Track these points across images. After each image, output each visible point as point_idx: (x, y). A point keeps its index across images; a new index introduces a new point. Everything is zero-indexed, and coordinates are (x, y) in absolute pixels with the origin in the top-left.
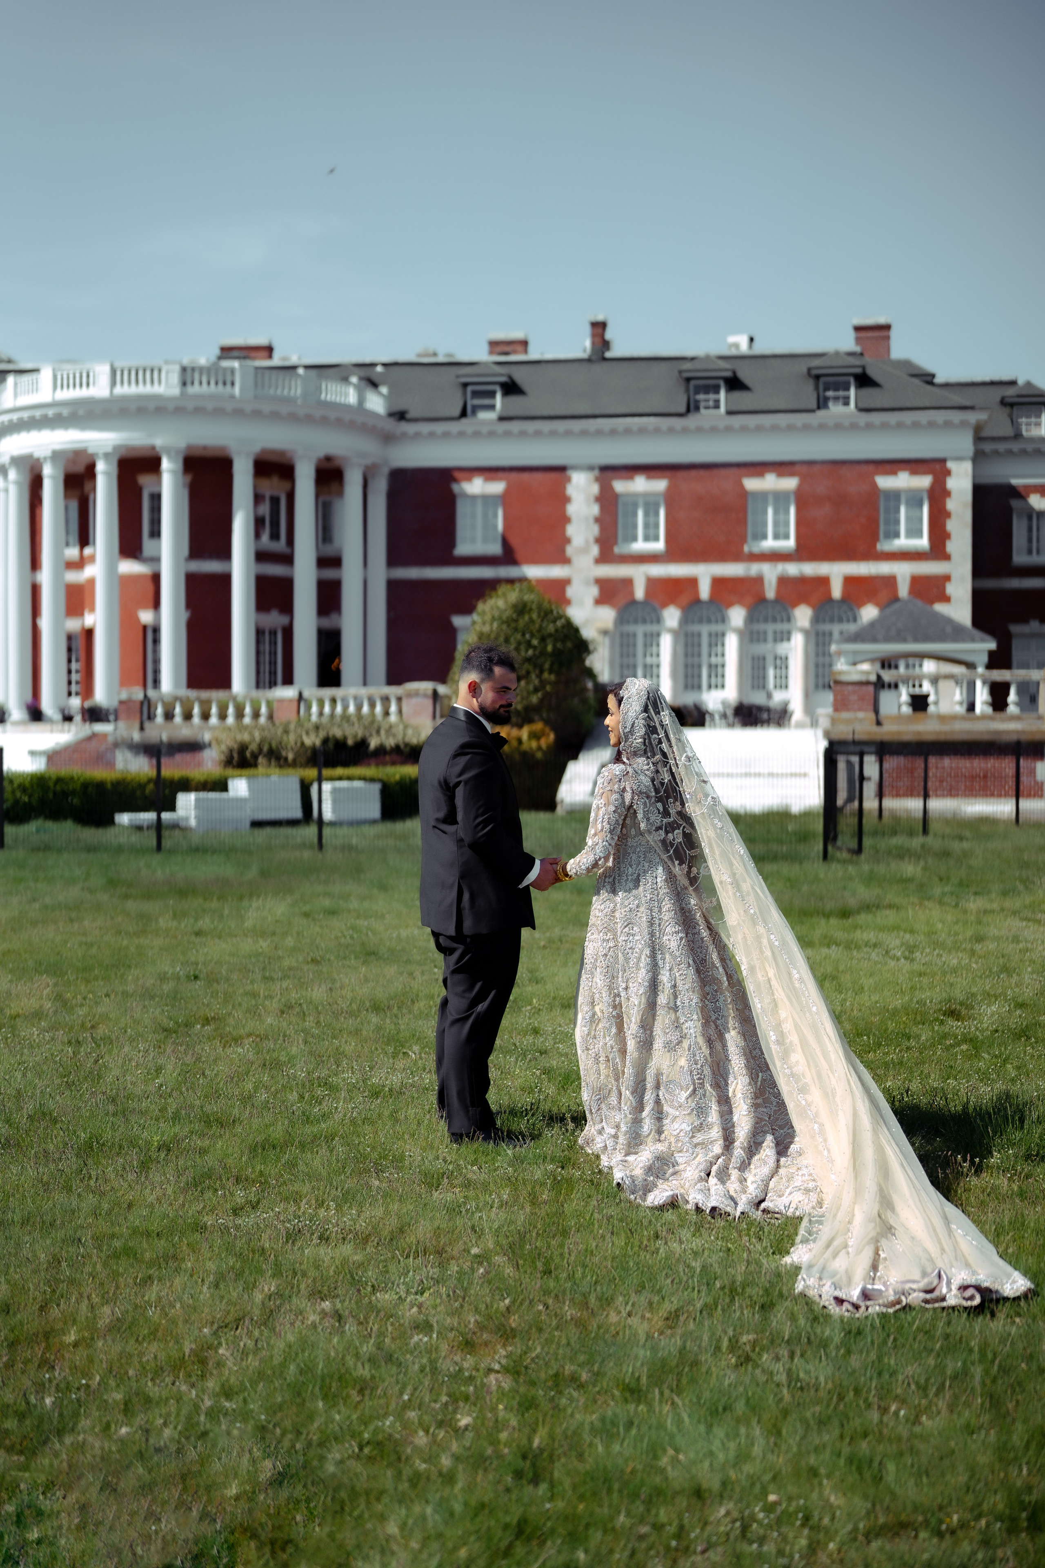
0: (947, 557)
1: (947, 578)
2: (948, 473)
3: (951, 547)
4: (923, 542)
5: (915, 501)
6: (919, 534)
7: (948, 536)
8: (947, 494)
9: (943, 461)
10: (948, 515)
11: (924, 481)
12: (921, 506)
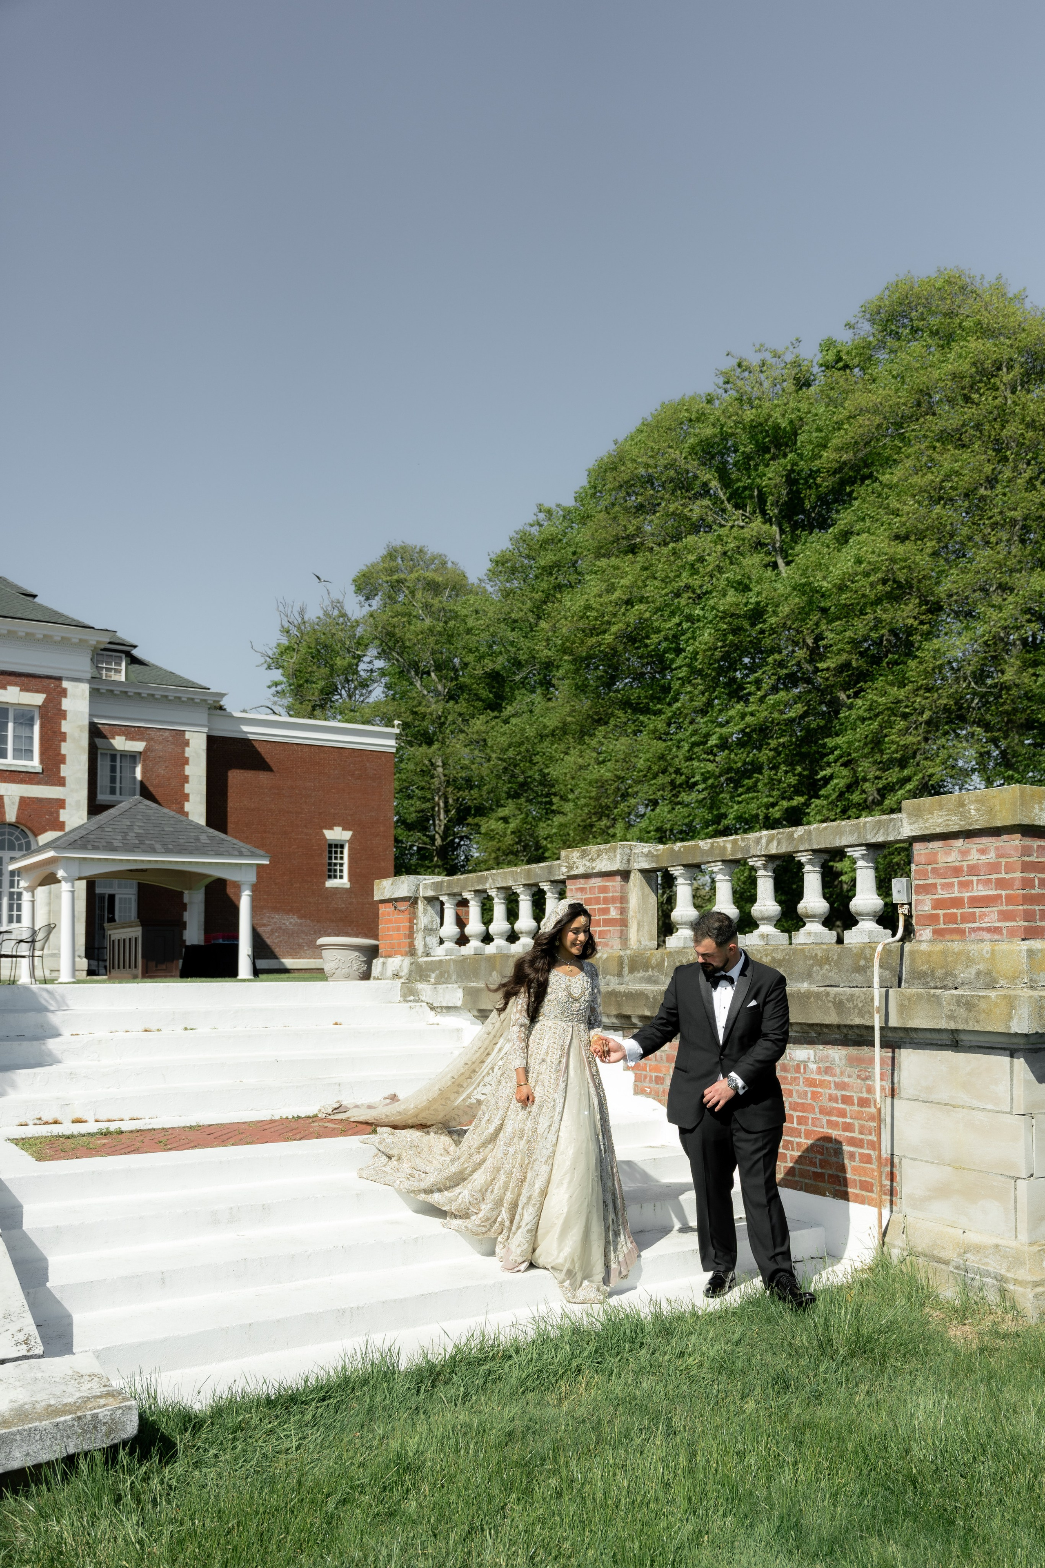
0: (61, 782)
1: (61, 804)
2: (64, 693)
3: (65, 771)
4: (35, 764)
5: (24, 718)
6: (28, 753)
7: (62, 759)
8: (63, 715)
9: (60, 679)
10: (63, 737)
11: (38, 699)
12: (32, 726)
